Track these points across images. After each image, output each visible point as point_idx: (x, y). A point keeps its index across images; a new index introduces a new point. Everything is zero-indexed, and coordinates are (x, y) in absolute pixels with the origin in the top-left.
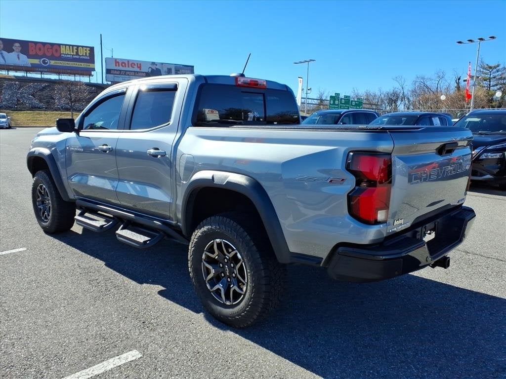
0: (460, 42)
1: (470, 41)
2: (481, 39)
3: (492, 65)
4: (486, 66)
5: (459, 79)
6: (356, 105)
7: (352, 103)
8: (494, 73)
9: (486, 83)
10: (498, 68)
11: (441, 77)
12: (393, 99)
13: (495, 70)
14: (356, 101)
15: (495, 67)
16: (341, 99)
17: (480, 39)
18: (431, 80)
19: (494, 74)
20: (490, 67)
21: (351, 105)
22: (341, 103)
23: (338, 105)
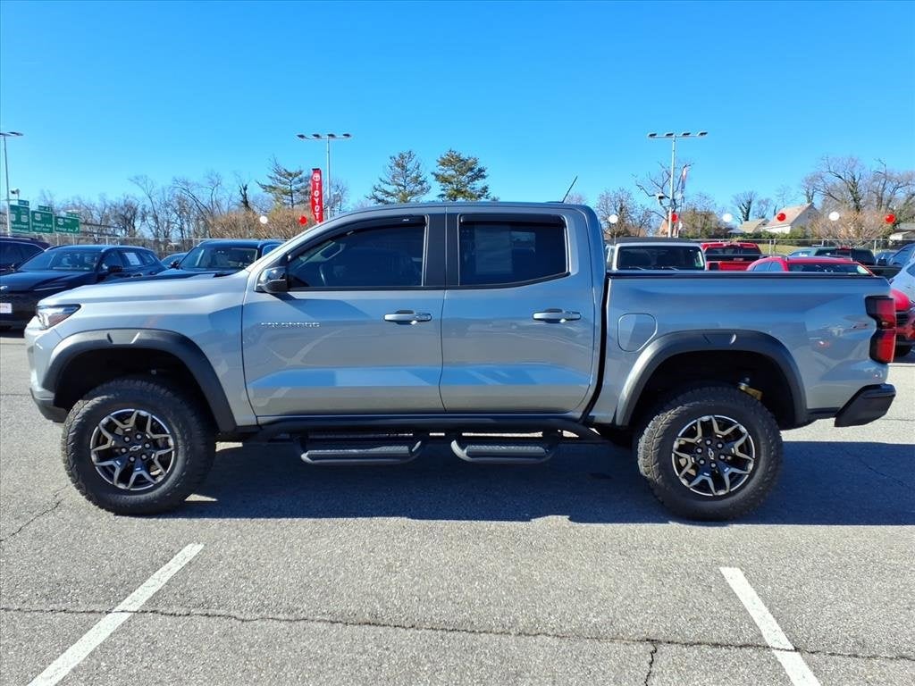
0: (302, 136)
1: (317, 136)
2: (332, 136)
3: (292, 170)
4: (283, 172)
5: (245, 189)
6: (66, 226)
7: (56, 222)
8: (295, 183)
9: (287, 199)
10: (300, 176)
11: (215, 184)
12: (127, 217)
13: (296, 179)
14: (64, 218)
15: (296, 175)
16: (34, 212)
17: (329, 135)
18: (200, 186)
19: (297, 186)
20: (290, 175)
21: (57, 225)
22: (34, 220)
23: (27, 224)
